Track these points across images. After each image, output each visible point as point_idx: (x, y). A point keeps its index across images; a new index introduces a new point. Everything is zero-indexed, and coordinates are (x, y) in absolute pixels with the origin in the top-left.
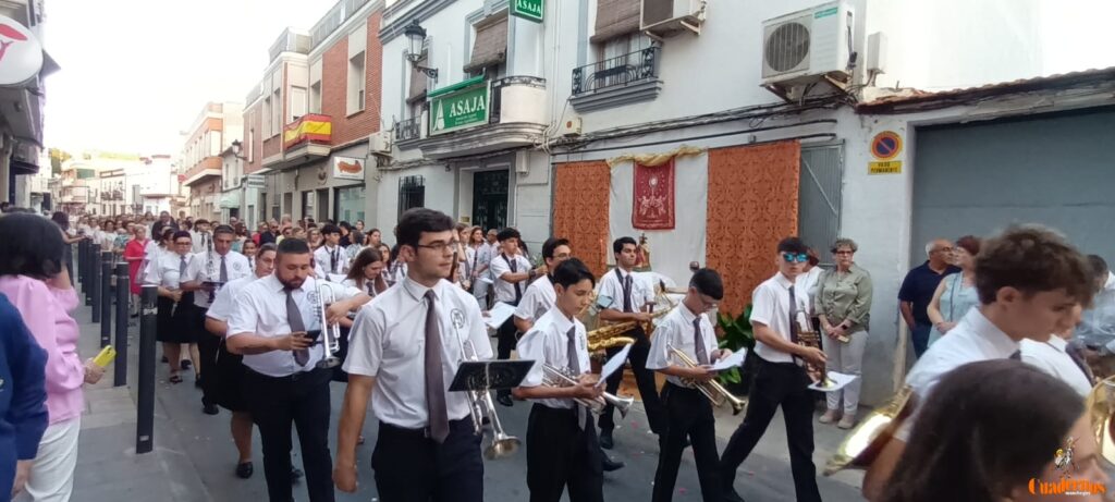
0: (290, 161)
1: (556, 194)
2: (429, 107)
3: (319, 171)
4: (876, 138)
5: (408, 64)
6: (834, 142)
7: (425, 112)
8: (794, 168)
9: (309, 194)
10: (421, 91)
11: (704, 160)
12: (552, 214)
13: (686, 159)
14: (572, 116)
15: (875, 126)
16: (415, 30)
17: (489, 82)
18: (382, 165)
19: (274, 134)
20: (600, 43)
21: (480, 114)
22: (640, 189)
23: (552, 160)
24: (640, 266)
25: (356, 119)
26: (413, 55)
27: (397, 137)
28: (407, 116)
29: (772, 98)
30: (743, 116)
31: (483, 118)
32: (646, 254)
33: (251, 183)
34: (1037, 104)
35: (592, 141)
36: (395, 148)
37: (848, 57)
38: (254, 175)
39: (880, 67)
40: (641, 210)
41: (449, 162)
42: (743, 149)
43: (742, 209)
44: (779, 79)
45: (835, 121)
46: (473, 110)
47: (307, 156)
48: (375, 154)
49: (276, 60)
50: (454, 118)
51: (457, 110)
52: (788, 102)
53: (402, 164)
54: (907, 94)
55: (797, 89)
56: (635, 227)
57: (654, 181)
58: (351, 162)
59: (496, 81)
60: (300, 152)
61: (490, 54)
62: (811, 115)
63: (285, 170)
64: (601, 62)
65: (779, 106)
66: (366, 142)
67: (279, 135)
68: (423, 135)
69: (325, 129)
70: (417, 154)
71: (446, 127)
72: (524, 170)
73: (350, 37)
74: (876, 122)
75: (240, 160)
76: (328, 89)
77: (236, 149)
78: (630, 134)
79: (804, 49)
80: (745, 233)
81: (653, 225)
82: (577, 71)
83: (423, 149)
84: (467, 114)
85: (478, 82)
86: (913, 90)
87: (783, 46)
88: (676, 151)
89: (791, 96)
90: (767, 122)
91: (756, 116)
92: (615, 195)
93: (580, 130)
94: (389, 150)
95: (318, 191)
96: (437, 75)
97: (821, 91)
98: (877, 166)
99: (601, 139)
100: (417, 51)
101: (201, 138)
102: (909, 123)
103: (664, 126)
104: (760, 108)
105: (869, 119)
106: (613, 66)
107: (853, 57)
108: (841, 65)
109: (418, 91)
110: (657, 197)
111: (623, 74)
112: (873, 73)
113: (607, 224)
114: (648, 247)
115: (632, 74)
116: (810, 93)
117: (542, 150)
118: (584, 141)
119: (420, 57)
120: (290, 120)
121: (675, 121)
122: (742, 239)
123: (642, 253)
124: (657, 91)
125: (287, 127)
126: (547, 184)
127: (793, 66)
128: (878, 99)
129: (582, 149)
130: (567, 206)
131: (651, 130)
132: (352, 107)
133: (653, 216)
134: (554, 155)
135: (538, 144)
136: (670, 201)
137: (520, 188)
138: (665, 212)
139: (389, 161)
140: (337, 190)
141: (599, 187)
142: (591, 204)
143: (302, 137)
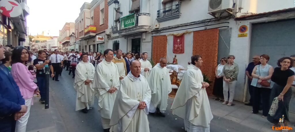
0: (86, 37)
1: (153, 44)
2: (120, 22)
3: (93, 40)
4: (240, 27)
5: (115, 11)
6: (228, 28)
8: (217, 36)
9: (91, 46)
10: (118, 18)
11: (192, 34)
12: (152, 50)
13: (187, 34)
14: (157, 23)
15: (240, 23)
16: (117, 2)
17: (135, 15)
18: (109, 38)
20: (164, 3)
21: (133, 23)
22: (175, 43)
23: (152, 35)
24: (175, 63)
25: (102, 26)
26: (116, 8)
27: (112, 30)
28: (115, 25)
29: (211, 17)
30: (203, 22)
32: (176, 60)
33: (77, 43)
34: (289, 16)
35: (162, 30)
36: (112, 33)
37: (233, 4)
38: (78, 41)
39: (242, 7)
40: (175, 48)
41: (126, 36)
42: (202, 31)
43: (202, 48)
44: (213, 11)
45: (229, 23)
46: (131, 22)
47: (90, 36)
48: (107, 35)
49: (82, 11)
50: (126, 25)
51: (127, 23)
52: (216, 18)
53: (114, 37)
54: (250, 14)
55: (218, 14)
56: (173, 53)
57: (179, 40)
58: (101, 37)
59: (137, 15)
60: (88, 35)
61: (136, 8)
62: (222, 21)
63: (85, 40)
64: (165, 8)
65: (213, 19)
66: (105, 32)
67: (83, 31)
68: (119, 30)
69: (94, 29)
70: (117, 35)
71: (124, 27)
72: (144, 38)
73: (100, 4)
74: (240, 22)
75: (74, 38)
76: (95, 18)
77: (73, 35)
78: (172, 28)
79: (220, 3)
80: (203, 54)
81: (178, 52)
82: (158, 11)
83: (119, 33)
84: (130, 24)
85: (132, 15)
86: (252, 13)
87: (214, 2)
88: (184, 32)
89: (216, 16)
90: (210, 23)
91: (207, 22)
92: (168, 44)
93: (159, 27)
94: (110, 34)
95: (93, 45)
96: (122, 14)
97: (225, 14)
98: (240, 35)
99: (164, 29)
100: (117, 7)
101: (65, 32)
102: (250, 22)
103: (181, 25)
104: (208, 20)
105: (238, 22)
106: (168, 10)
107: (234, 4)
108: (231, 7)
110: (179, 45)
111: (171, 11)
112: (240, 9)
113: (166, 52)
114: (177, 58)
115: (173, 11)
116: (222, 15)
117: (149, 33)
118: (160, 30)
119: (118, 9)
120: (86, 27)
121: (184, 24)
122: (202, 56)
123: (175, 60)
124: (180, 16)
125: (85, 29)
126: (150, 42)
127: (217, 8)
128: (241, 16)
129: (160, 32)
130: (156, 47)
131: (178, 27)
132: (101, 23)
133: (178, 50)
134: (152, 34)
135: (148, 31)
136: (183, 46)
137: (144, 43)
138: (181, 49)
139: (110, 37)
140: (98, 44)
141: (164, 42)
142: (162, 47)
143: (89, 31)
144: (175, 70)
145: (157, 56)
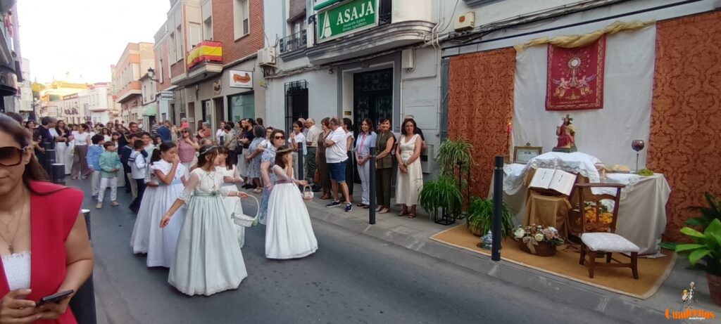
0: (193, 78)
1: (449, 84)
2: (314, 19)
3: (215, 85)
7: (312, 25)
9: (208, 103)
10: (302, 10)
11: (651, 34)
13: (622, 36)
14: (464, 10)
18: (268, 75)
19: (178, 60)
21: (370, 18)
22: (556, 72)
23: (441, 54)
24: (568, 146)
25: (247, 40)
27: (281, 51)
28: (288, 33)
31: (373, 21)
33: (164, 97)
35: (491, 31)
36: (279, 60)
38: (166, 90)
40: (558, 92)
41: (334, 66)
43: (710, 82)
46: (361, 16)
47: (206, 74)
48: (263, 66)
49: (175, 5)
50: (341, 26)
51: (344, 18)
53: (286, 72)
56: (548, 109)
57: (575, 63)
58: (242, 74)
60: (200, 71)
63: (188, 86)
66: (255, 58)
67: (183, 59)
68: (310, 43)
69: (217, 52)
70: (304, 62)
71: (332, 35)
72: (410, 66)
75: (154, 83)
76: (218, 23)
77: (151, 74)
81: (573, 106)
83: (310, 56)
84: (355, 20)
88: (610, 28)
92: (522, 80)
93: (474, 23)
94: (274, 62)
95: (214, 99)
101: (126, 69)
103: (585, 6)
109: (297, 12)
110: (580, 78)
113: (511, 109)
117: (431, 46)
118: (480, 33)
120: (190, 48)
123: (568, 134)
125: (189, 53)
126: (435, 77)
129: (476, 41)
131: (568, 12)
132: (238, 33)
133: (574, 97)
134: (443, 49)
135: (427, 41)
136: (598, 81)
137: (405, 83)
138: (591, 92)
139: (274, 71)
140: (229, 97)
141: (503, 74)
142: (493, 91)
143: (200, 59)
144: (583, 173)
145: (470, 122)
